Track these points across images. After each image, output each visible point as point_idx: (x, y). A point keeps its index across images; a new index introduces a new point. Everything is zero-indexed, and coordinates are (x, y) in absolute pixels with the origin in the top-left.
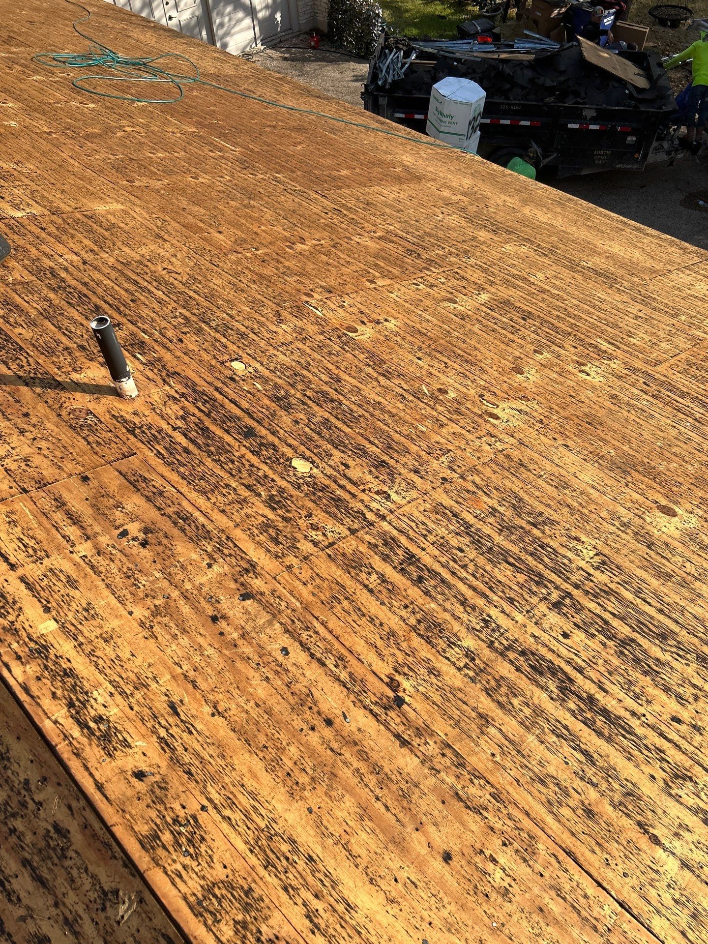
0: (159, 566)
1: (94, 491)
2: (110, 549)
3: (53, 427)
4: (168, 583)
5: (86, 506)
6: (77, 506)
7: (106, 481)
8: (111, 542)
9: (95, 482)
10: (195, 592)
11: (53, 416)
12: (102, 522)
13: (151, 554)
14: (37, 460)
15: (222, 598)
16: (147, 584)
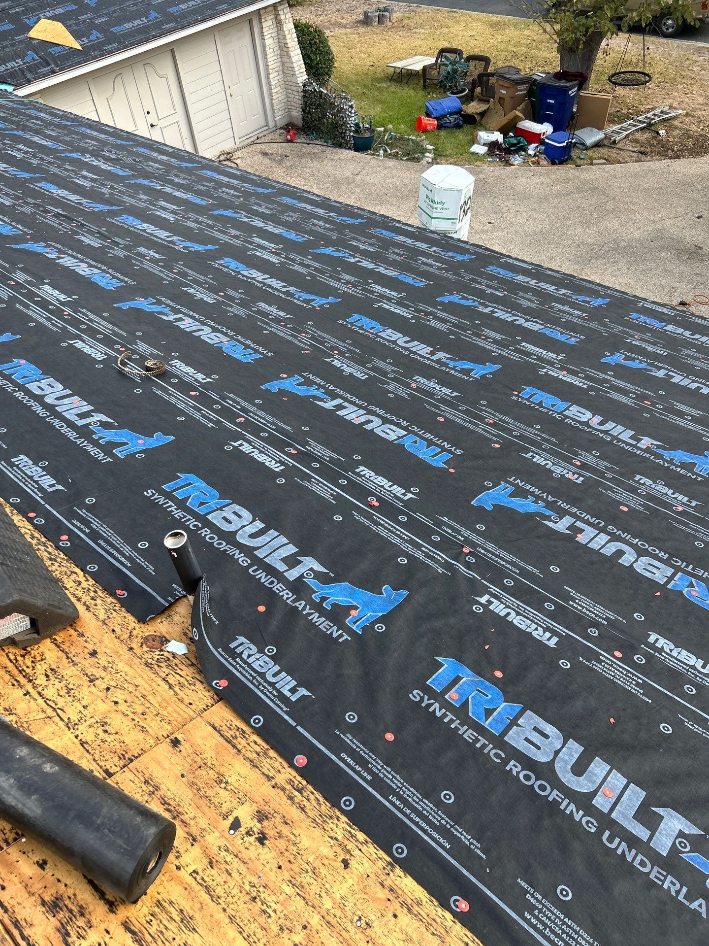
0: (287, 876)
1: (189, 760)
2: (223, 854)
3: (126, 669)
4: (302, 903)
5: (183, 786)
6: (172, 788)
7: (199, 741)
8: (222, 842)
9: (187, 745)
10: (338, 913)
11: (123, 650)
12: (206, 810)
13: (274, 854)
14: (117, 722)
15: (373, 917)
16: (277, 907)
